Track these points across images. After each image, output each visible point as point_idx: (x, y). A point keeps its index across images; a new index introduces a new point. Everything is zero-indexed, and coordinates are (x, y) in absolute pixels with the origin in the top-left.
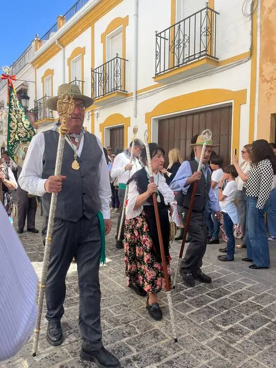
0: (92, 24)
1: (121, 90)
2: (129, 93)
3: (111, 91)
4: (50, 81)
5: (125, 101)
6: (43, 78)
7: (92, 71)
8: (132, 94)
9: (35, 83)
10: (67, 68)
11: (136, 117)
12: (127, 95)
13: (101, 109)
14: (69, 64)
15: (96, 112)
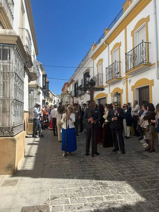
0: (125, 27)
1: (146, 63)
2: (152, 63)
3: (139, 65)
4: (101, 65)
5: (149, 69)
6: (97, 65)
7: (126, 54)
8: (154, 64)
9: (93, 67)
10: (110, 56)
11: (158, 79)
12: (151, 65)
13: (132, 77)
14: (111, 54)
15: (128, 79)
